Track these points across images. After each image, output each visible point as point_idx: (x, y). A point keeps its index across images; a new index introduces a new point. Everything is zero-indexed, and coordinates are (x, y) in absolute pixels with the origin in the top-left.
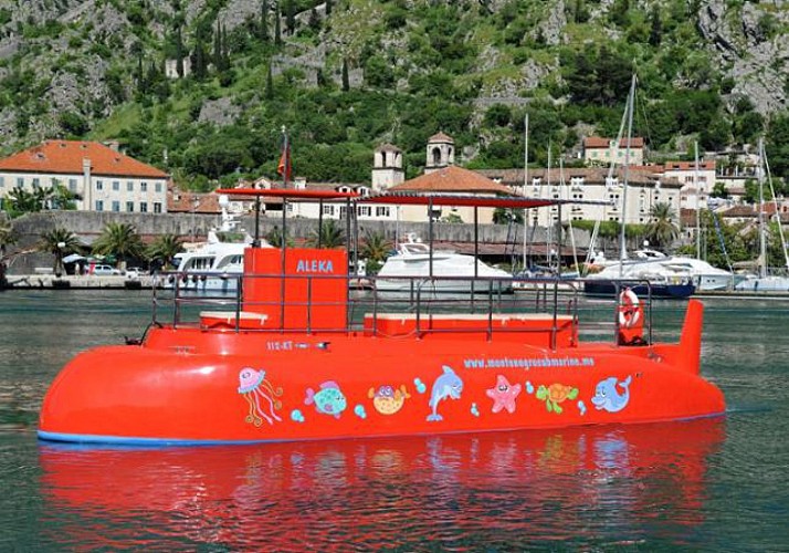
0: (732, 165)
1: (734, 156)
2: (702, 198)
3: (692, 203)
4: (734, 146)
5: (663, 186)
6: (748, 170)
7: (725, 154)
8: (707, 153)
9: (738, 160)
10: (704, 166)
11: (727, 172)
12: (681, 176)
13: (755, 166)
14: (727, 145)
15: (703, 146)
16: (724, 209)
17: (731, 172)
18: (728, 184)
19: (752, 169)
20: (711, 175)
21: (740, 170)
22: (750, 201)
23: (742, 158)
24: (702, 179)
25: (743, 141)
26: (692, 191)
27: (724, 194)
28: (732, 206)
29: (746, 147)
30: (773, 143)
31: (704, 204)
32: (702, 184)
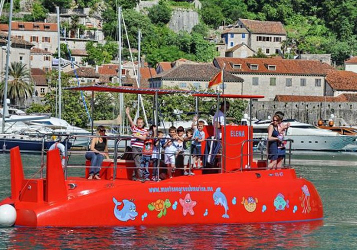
0: (75, 27)
1: (76, 19)
2: (47, 59)
3: (39, 62)
4: (75, 10)
5: (13, 45)
6: (89, 33)
7: (67, 17)
8: (50, 14)
9: (79, 23)
10: (48, 27)
11: (69, 35)
12: (27, 36)
13: (95, 30)
14: (68, 8)
15: (46, 7)
16: (68, 69)
17: (73, 34)
18: (71, 46)
19: (93, 32)
20: (54, 36)
21: (81, 33)
22: (91, 62)
23: (83, 21)
24: (46, 39)
25: (83, 5)
26: (38, 51)
27: (67, 55)
28: (76, 67)
29: (87, 11)
30: (111, 8)
31: (48, 64)
32: (47, 45)
